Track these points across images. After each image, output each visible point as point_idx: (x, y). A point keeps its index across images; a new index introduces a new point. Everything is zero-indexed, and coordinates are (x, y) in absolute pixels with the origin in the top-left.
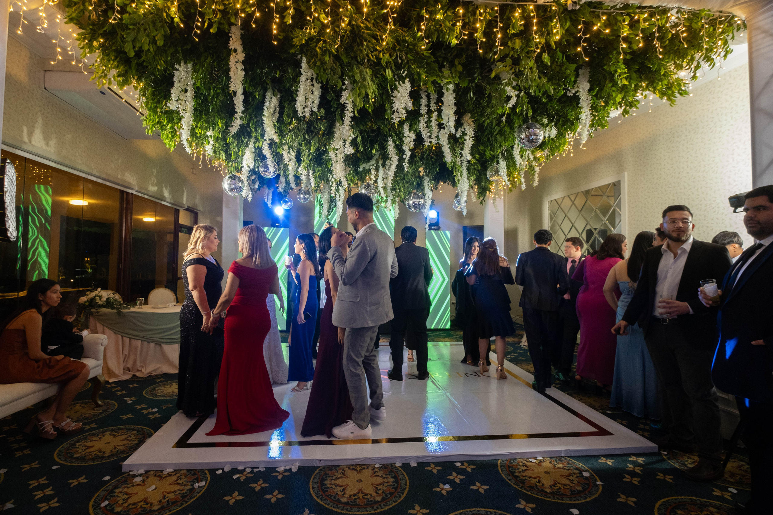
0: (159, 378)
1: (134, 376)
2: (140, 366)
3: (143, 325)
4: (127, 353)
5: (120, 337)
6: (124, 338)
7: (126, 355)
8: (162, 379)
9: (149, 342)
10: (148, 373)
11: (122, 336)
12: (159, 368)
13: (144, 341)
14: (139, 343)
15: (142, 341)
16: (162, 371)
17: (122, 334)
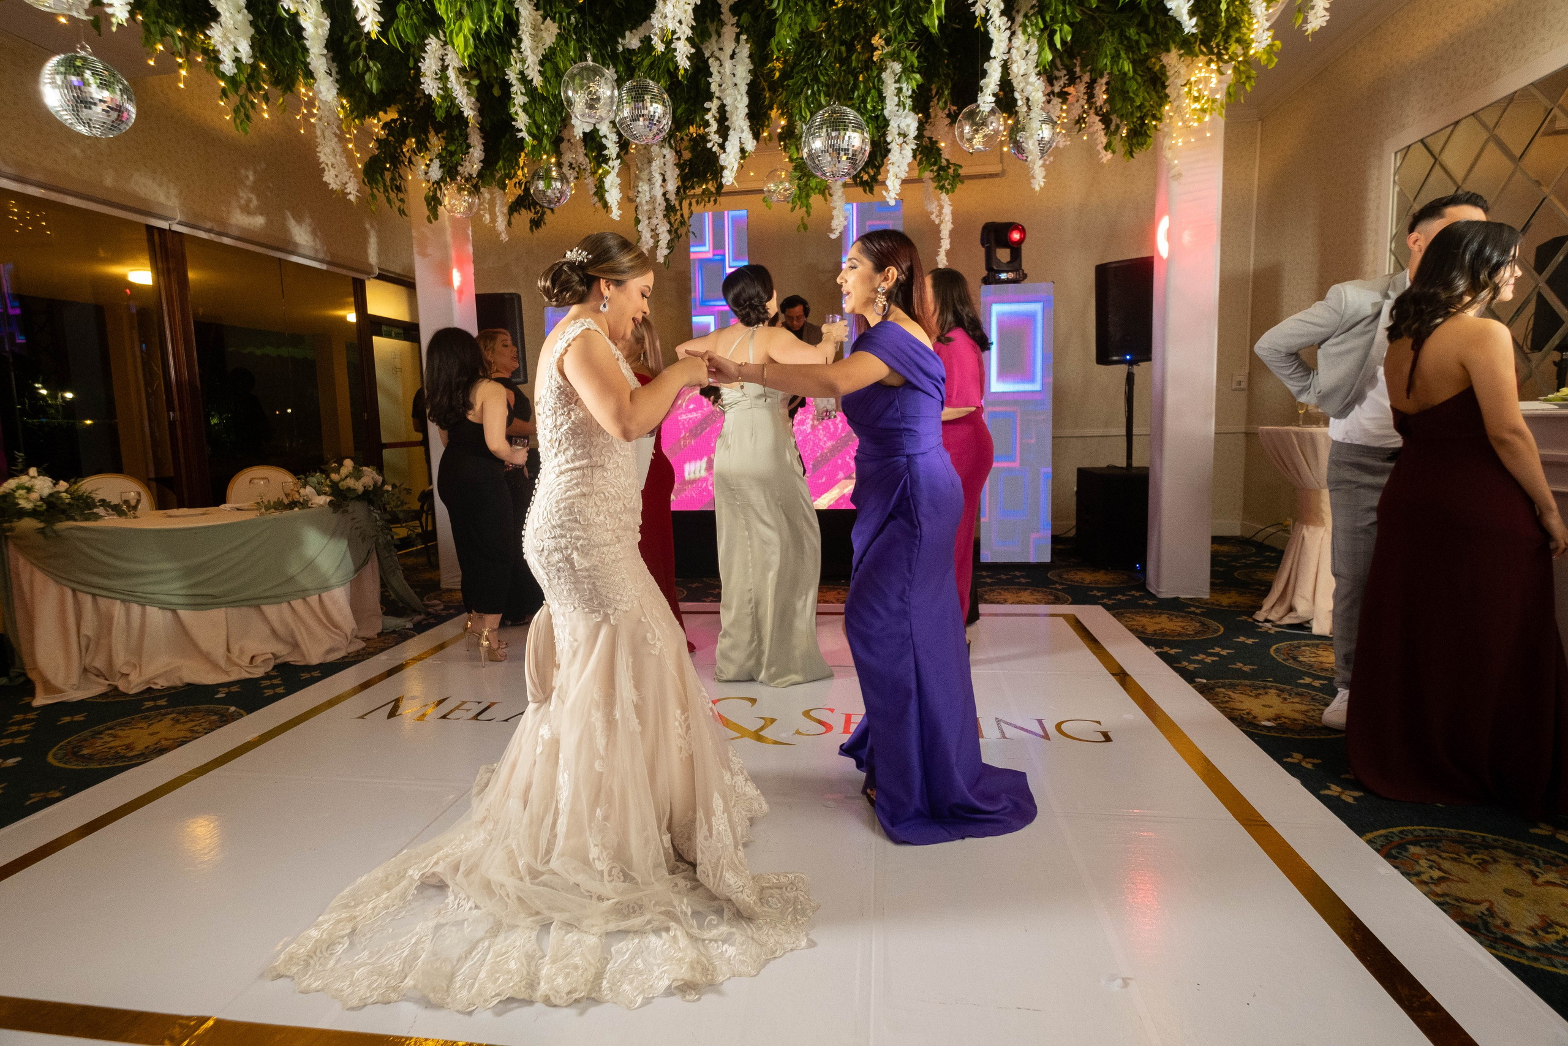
0: (154, 699)
1: (116, 688)
2: (127, 663)
3: (118, 563)
4: (90, 633)
5: (69, 594)
6: (80, 595)
7: (88, 637)
8: (162, 702)
9: (143, 605)
10: (148, 682)
11: (74, 591)
12: (179, 668)
13: (130, 601)
14: (118, 609)
15: (123, 601)
16: (180, 679)
17: (75, 586)
